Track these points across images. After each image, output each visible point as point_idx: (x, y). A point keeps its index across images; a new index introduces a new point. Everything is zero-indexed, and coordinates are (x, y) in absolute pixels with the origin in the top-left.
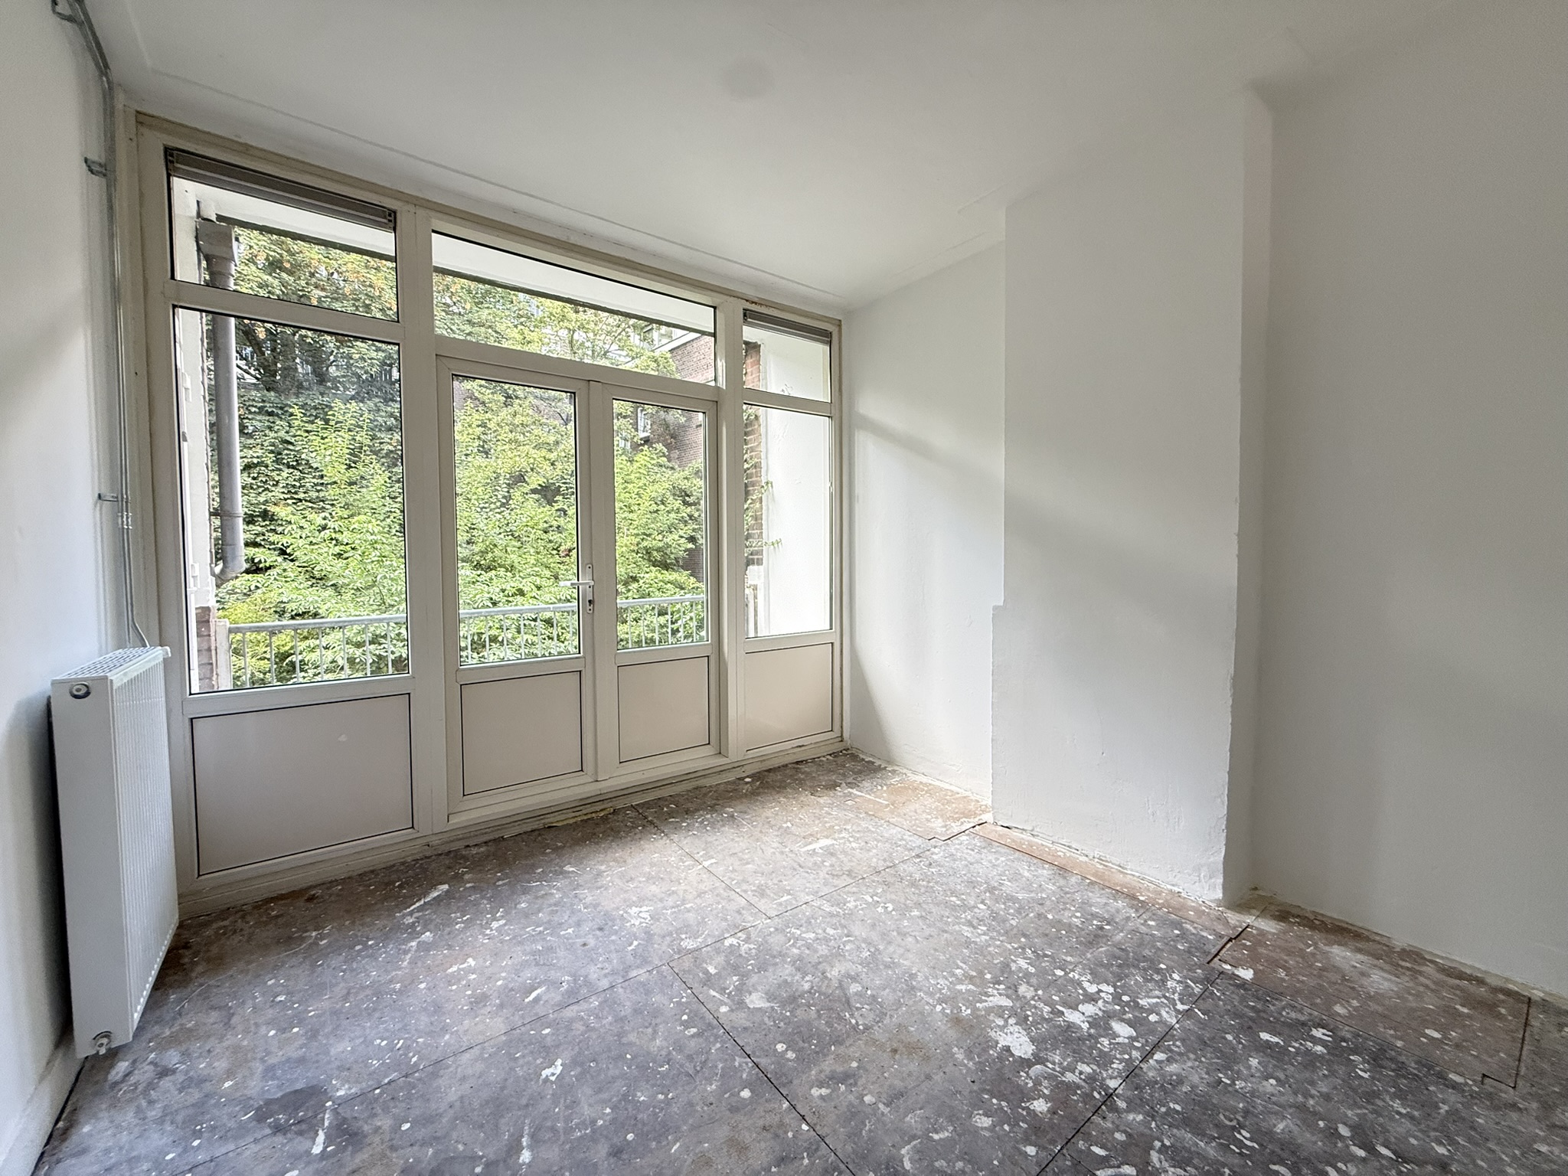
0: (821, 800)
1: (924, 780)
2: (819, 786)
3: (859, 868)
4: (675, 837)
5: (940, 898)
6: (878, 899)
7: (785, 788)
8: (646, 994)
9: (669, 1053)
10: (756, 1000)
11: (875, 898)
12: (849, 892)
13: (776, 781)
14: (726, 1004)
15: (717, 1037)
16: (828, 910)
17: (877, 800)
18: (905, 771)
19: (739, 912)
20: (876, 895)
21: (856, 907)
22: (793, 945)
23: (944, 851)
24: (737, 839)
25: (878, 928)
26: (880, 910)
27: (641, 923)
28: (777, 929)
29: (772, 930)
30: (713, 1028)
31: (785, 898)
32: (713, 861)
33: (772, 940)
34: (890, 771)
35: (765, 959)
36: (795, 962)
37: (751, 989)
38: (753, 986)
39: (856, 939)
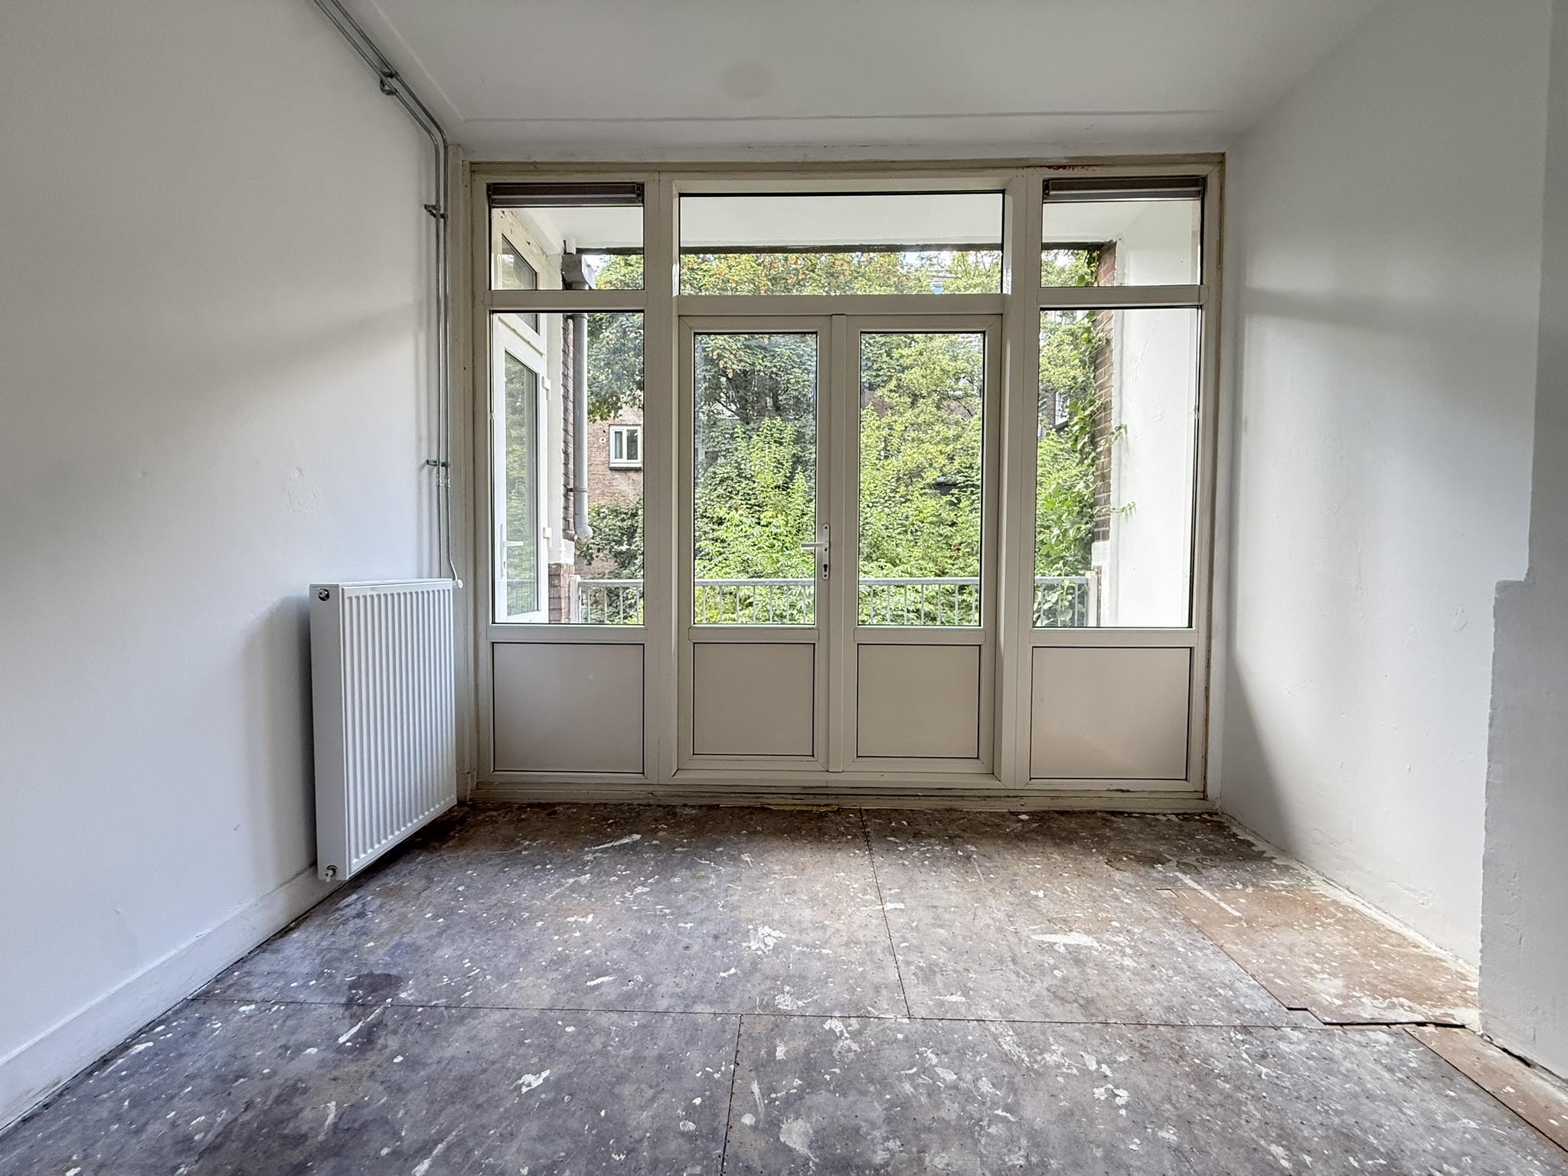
0: (1117, 875)
1: (1346, 898)
2: (1127, 854)
3: (1110, 1002)
4: (878, 860)
5: (1247, 1132)
6: (1108, 1073)
7: (1071, 842)
8: (686, 1043)
9: (641, 1140)
10: (795, 1135)
11: (1104, 1067)
12: (1064, 1036)
13: (1064, 830)
14: (755, 1113)
15: (707, 1155)
16: (1006, 1047)
17: (1222, 904)
18: (1309, 873)
19: (877, 989)
20: (1111, 1063)
21: (1059, 1066)
22: (911, 1077)
23: (1314, 1043)
24: (952, 889)
25: (1073, 1125)
26: (1100, 1093)
27: (758, 949)
28: (906, 1039)
29: (900, 1036)
30: (713, 1140)
31: (954, 998)
32: (901, 906)
33: (887, 1053)
34: (1277, 866)
35: (857, 1075)
36: (894, 1105)
37: (803, 1111)
38: (810, 1108)
39: (1019, 1124)
